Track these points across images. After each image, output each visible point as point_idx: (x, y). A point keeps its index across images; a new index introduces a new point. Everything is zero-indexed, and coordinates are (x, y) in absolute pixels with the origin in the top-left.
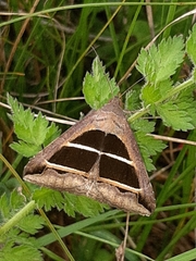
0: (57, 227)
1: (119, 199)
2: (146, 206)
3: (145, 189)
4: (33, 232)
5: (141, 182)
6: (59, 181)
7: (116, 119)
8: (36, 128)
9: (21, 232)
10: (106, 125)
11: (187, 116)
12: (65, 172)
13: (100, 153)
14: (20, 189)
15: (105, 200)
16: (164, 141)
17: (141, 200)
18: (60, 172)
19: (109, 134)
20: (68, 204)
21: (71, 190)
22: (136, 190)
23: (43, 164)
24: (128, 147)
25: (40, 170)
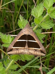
0: (22, 66)
1: (35, 53)
2: (44, 53)
3: (42, 48)
4: (15, 69)
5: (40, 46)
6: (17, 52)
7: (29, 30)
8: (8, 39)
9: (12, 70)
10: (26, 32)
11: (49, 25)
12: (18, 49)
13: (27, 41)
14: (9, 58)
15: (31, 54)
16: (45, 34)
17: (42, 52)
18: (17, 49)
19: (28, 35)
20: (22, 58)
21: (21, 53)
22: (40, 49)
23: (12, 48)
24: (34, 37)
25: (11, 50)
